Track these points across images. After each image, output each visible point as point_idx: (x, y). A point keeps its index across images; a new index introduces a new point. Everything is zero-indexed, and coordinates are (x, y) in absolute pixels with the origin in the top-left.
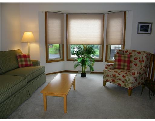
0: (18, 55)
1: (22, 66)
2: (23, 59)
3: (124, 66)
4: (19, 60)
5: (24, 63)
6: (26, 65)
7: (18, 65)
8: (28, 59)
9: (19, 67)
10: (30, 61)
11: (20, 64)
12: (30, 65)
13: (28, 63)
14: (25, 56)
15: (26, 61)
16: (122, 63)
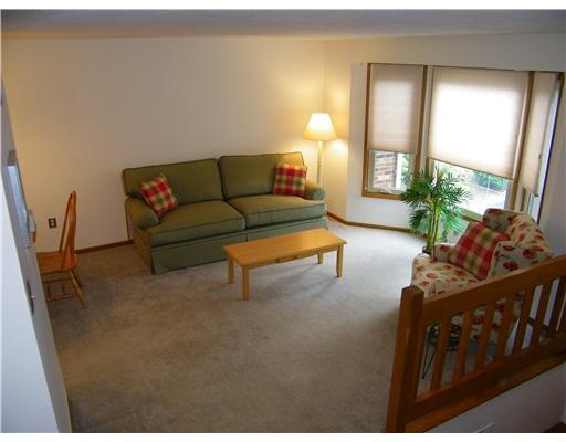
0: (278, 166)
1: (279, 192)
2: (284, 177)
3: (472, 263)
4: (278, 177)
5: (283, 186)
6: (288, 193)
7: (272, 188)
8: (296, 179)
9: (270, 193)
10: (299, 184)
11: (276, 186)
12: (298, 194)
13: (294, 188)
14: (291, 172)
15: (289, 182)
16: (470, 254)
